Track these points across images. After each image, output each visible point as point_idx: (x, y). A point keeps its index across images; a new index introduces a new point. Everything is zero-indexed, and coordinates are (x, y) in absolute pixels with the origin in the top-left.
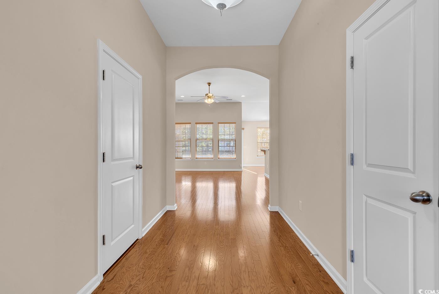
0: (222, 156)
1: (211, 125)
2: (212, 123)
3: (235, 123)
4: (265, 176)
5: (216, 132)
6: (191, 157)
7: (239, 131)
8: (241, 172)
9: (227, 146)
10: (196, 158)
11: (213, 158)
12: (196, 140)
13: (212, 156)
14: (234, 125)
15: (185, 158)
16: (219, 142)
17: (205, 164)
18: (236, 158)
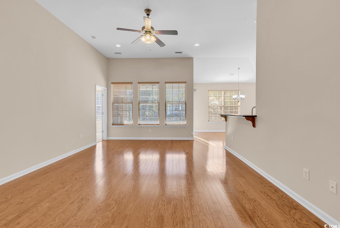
0: (169, 122)
1: (157, 84)
2: (158, 83)
3: (185, 82)
4: (225, 149)
5: (162, 93)
6: (133, 123)
7: (190, 92)
8: (193, 141)
9: (176, 110)
10: (139, 124)
11: (159, 125)
12: (139, 103)
13: (158, 122)
14: (184, 85)
15: (126, 125)
16: (167, 105)
17: (150, 132)
18: (186, 125)
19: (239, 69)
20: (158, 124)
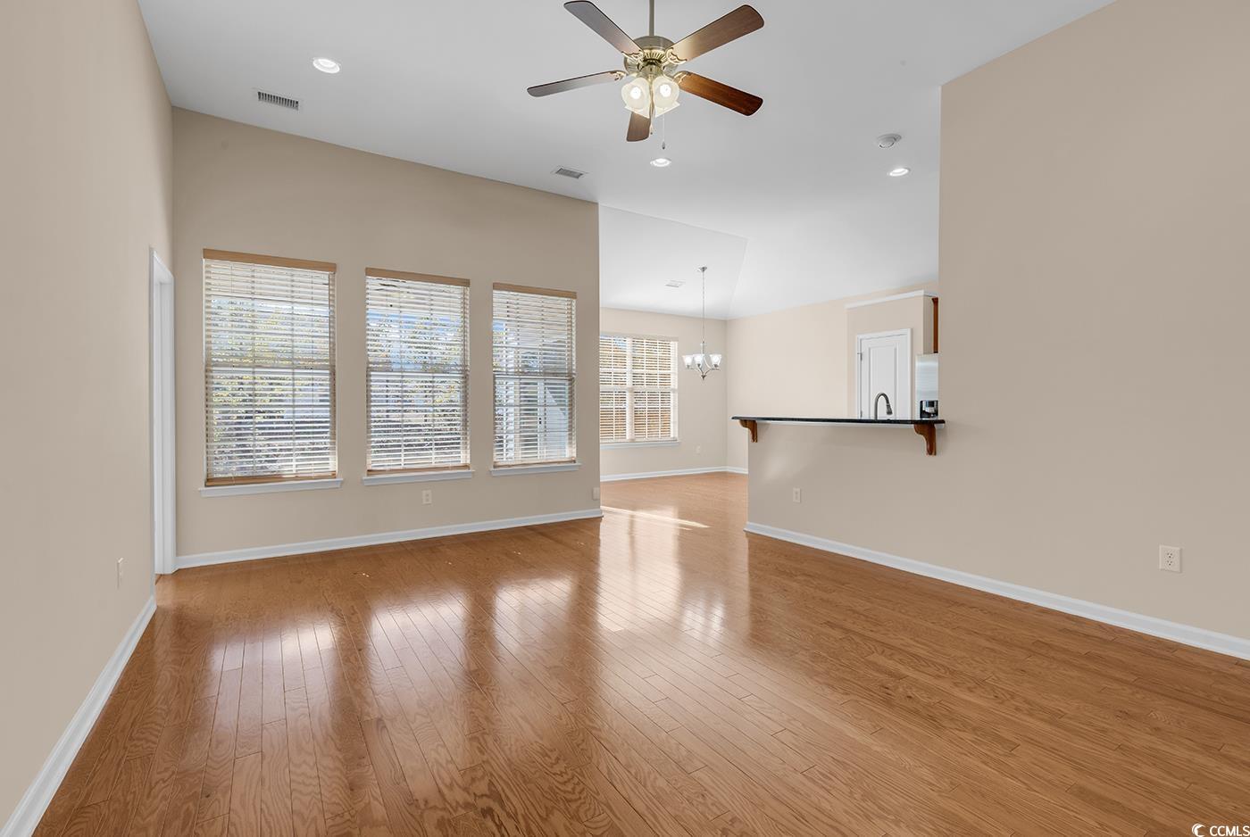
2: (466, 283)
10: (370, 471)
11: (466, 466)
15: (297, 478)
16: (497, 381)
17: (425, 502)
18: (574, 462)
19: (704, 269)
20: (462, 463)
